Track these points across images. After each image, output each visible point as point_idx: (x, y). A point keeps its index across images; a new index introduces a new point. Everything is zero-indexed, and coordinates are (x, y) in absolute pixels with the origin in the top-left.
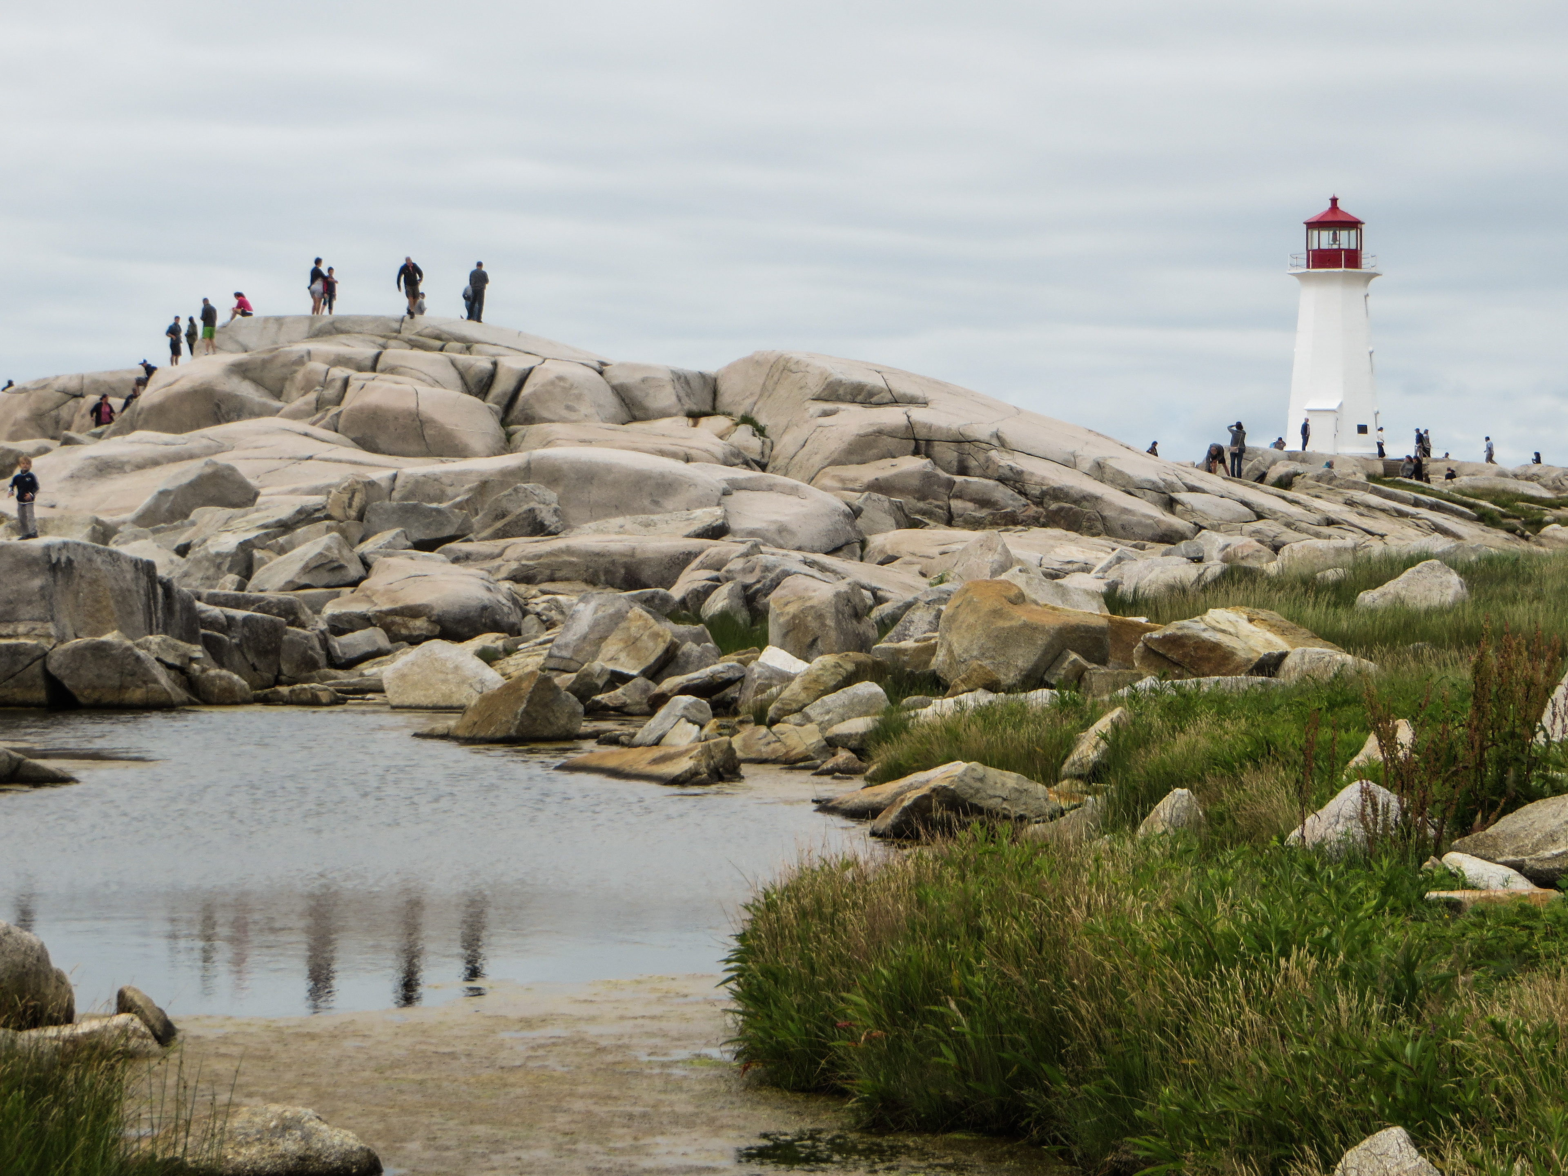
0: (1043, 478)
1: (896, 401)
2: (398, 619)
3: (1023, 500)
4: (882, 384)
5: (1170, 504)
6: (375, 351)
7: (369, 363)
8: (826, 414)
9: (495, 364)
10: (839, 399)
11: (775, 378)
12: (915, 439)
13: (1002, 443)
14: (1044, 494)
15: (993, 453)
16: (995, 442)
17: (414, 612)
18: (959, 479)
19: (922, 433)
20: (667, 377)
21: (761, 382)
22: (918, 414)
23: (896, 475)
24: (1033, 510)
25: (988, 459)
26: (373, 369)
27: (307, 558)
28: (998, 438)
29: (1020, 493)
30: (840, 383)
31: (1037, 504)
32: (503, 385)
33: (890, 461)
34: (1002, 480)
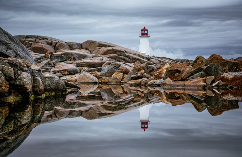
0: (132, 57)
1: (109, 46)
2: (63, 71)
3: (130, 60)
4: (107, 44)
5: (149, 60)
6: (35, 40)
7: (34, 41)
8: (100, 48)
9: (52, 42)
10: (101, 46)
11: (91, 44)
12: (114, 51)
13: (126, 52)
14: (133, 58)
15: (125, 53)
16: (125, 52)
17: (65, 70)
18: (120, 57)
19: (115, 50)
20: (76, 44)
21: (89, 44)
22: (114, 48)
23: (112, 56)
24: (131, 61)
25: (124, 54)
26: (35, 42)
27: (45, 63)
28: (125, 51)
29: (129, 58)
30: (101, 44)
31: (132, 60)
32: (54, 44)
33: (110, 54)
34: (126, 57)
